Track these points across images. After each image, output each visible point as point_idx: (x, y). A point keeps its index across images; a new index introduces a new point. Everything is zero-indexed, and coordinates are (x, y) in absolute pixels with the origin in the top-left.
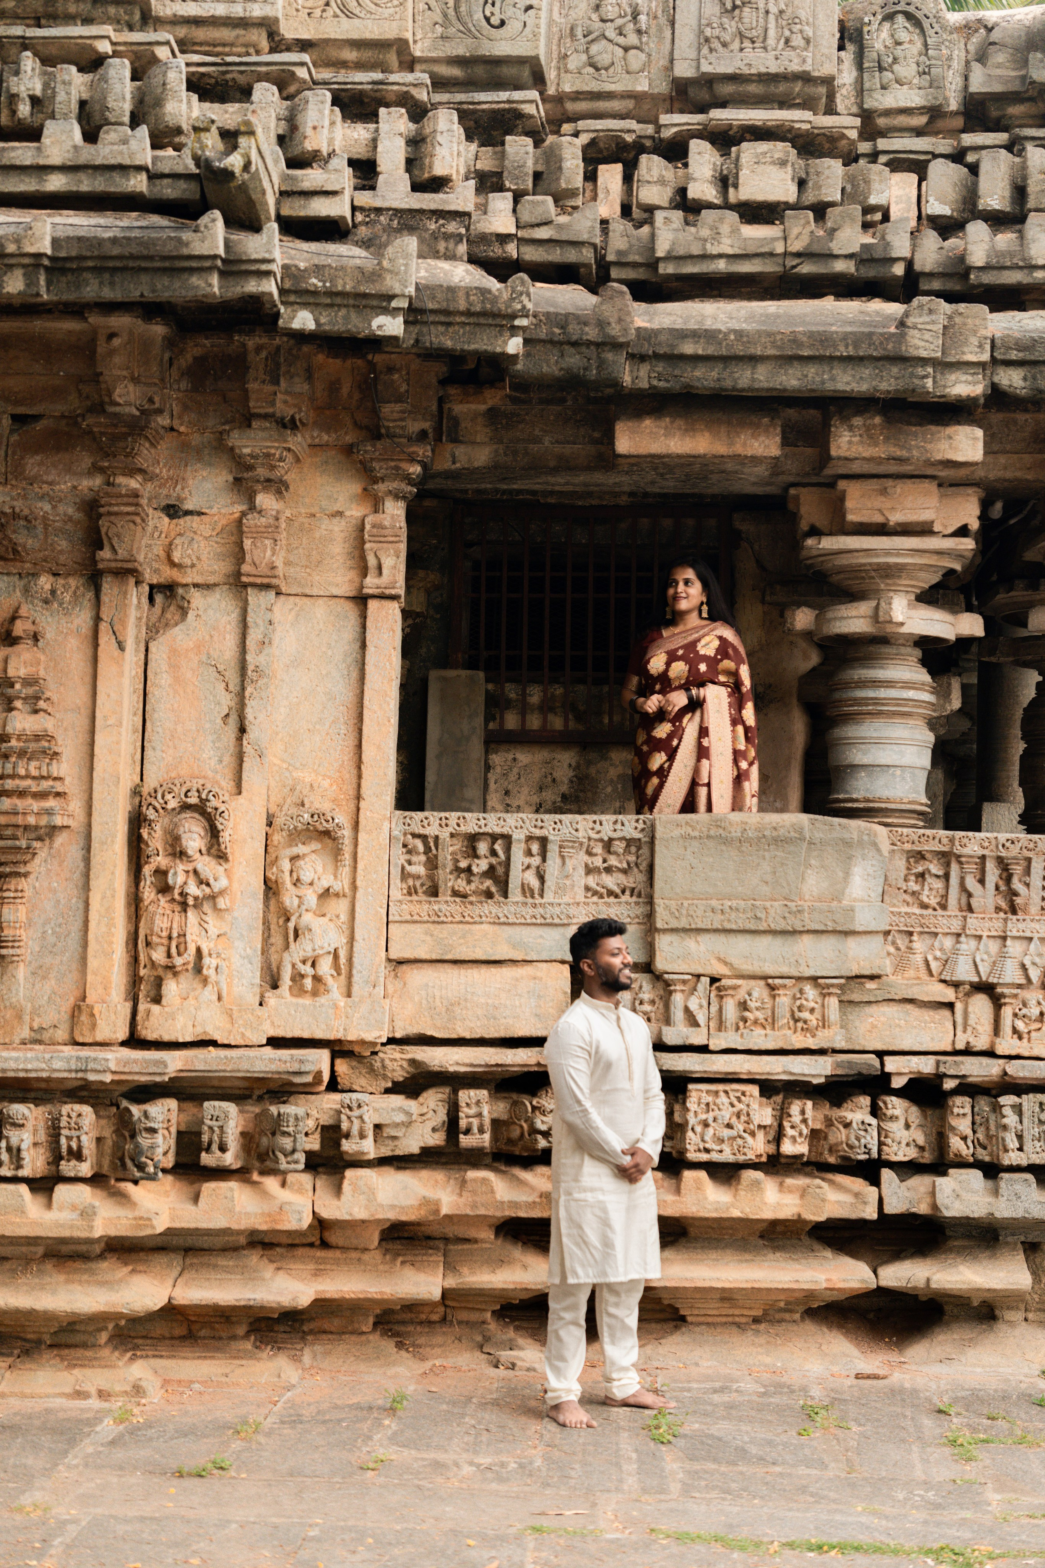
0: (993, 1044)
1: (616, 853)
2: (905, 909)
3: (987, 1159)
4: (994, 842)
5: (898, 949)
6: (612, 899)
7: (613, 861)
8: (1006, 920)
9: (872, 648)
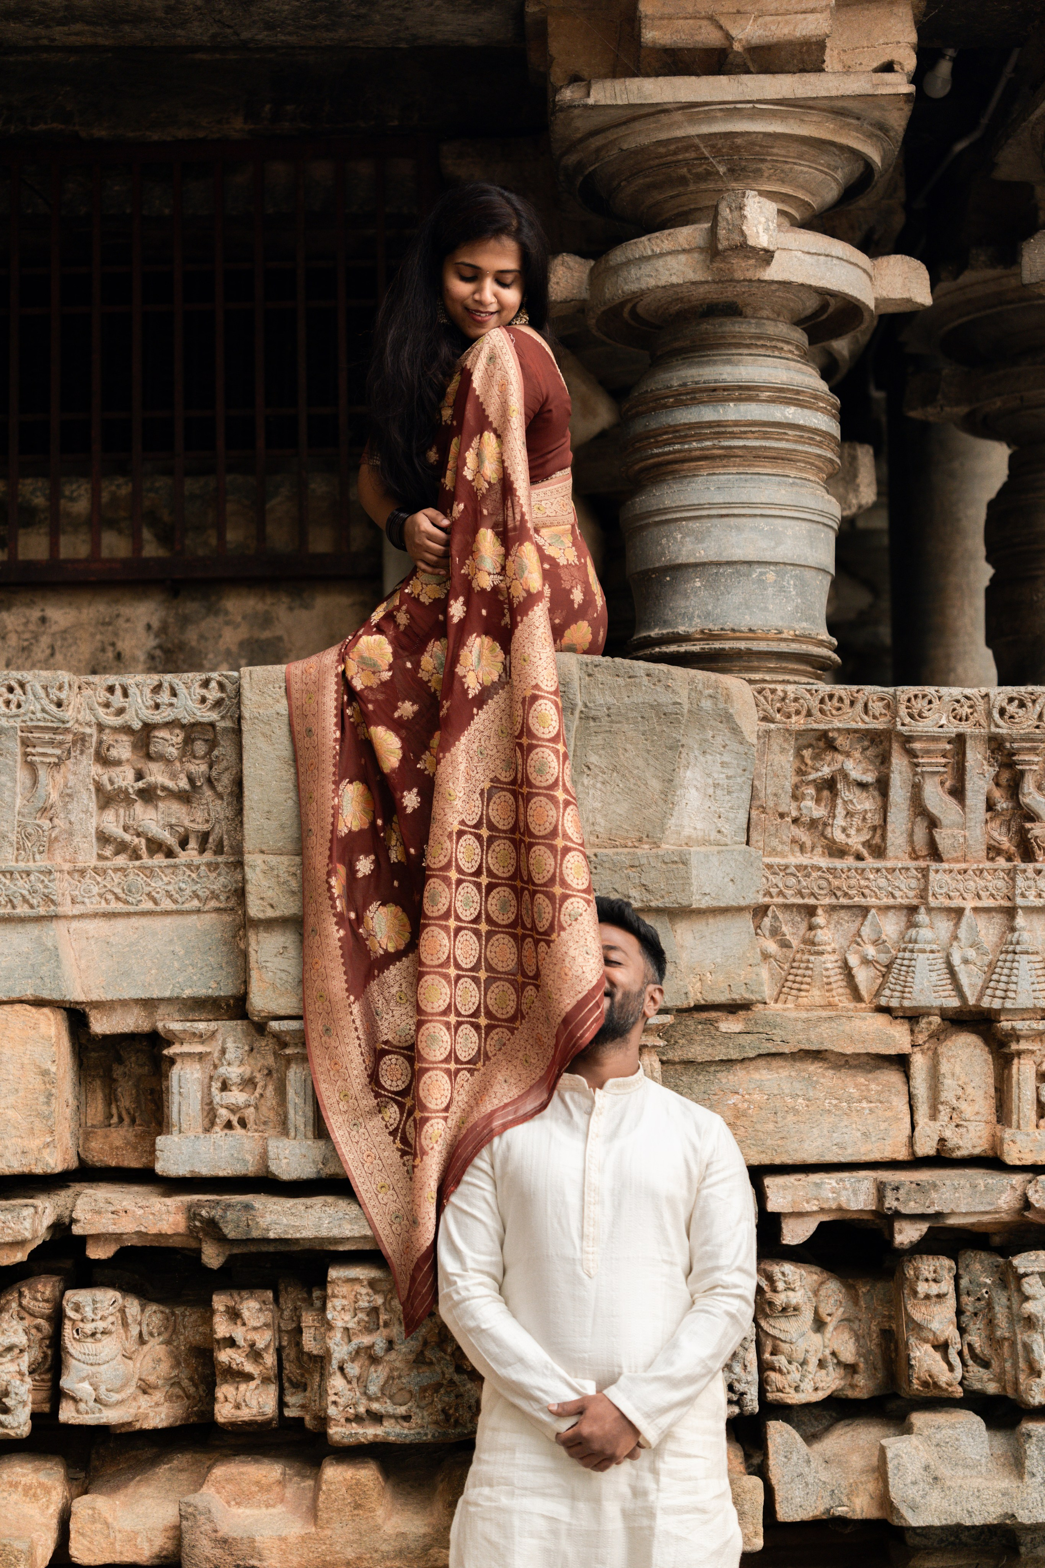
0: (996, 1142)
1: (161, 758)
2: (796, 859)
3: (992, 1388)
4: (981, 706)
5: (785, 944)
6: (160, 860)
7: (157, 775)
8: (1012, 874)
9: (705, 326)
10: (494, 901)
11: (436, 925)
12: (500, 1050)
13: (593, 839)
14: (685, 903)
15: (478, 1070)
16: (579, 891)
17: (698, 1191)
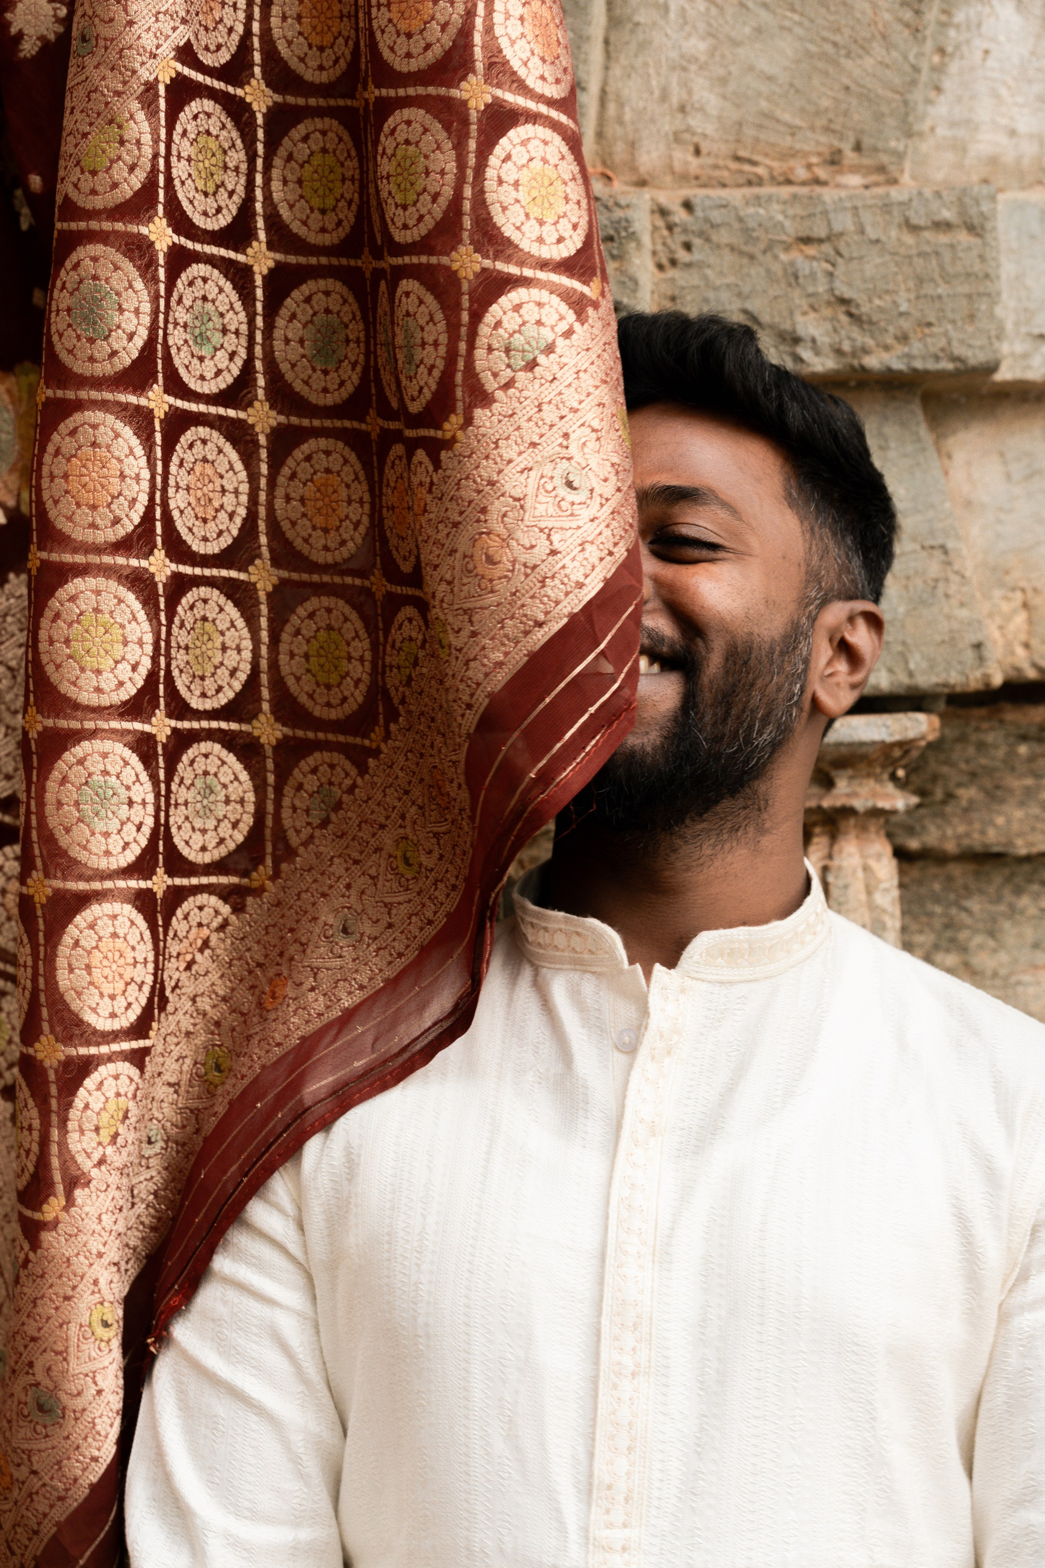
10: (295, 330)
11: (103, 405)
12: (325, 823)
13: (682, 157)
14: (976, 357)
15: (258, 892)
16: (543, 265)
17: (1004, 1317)
